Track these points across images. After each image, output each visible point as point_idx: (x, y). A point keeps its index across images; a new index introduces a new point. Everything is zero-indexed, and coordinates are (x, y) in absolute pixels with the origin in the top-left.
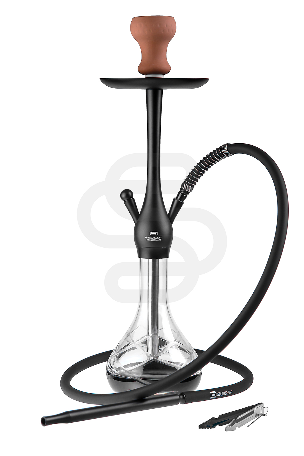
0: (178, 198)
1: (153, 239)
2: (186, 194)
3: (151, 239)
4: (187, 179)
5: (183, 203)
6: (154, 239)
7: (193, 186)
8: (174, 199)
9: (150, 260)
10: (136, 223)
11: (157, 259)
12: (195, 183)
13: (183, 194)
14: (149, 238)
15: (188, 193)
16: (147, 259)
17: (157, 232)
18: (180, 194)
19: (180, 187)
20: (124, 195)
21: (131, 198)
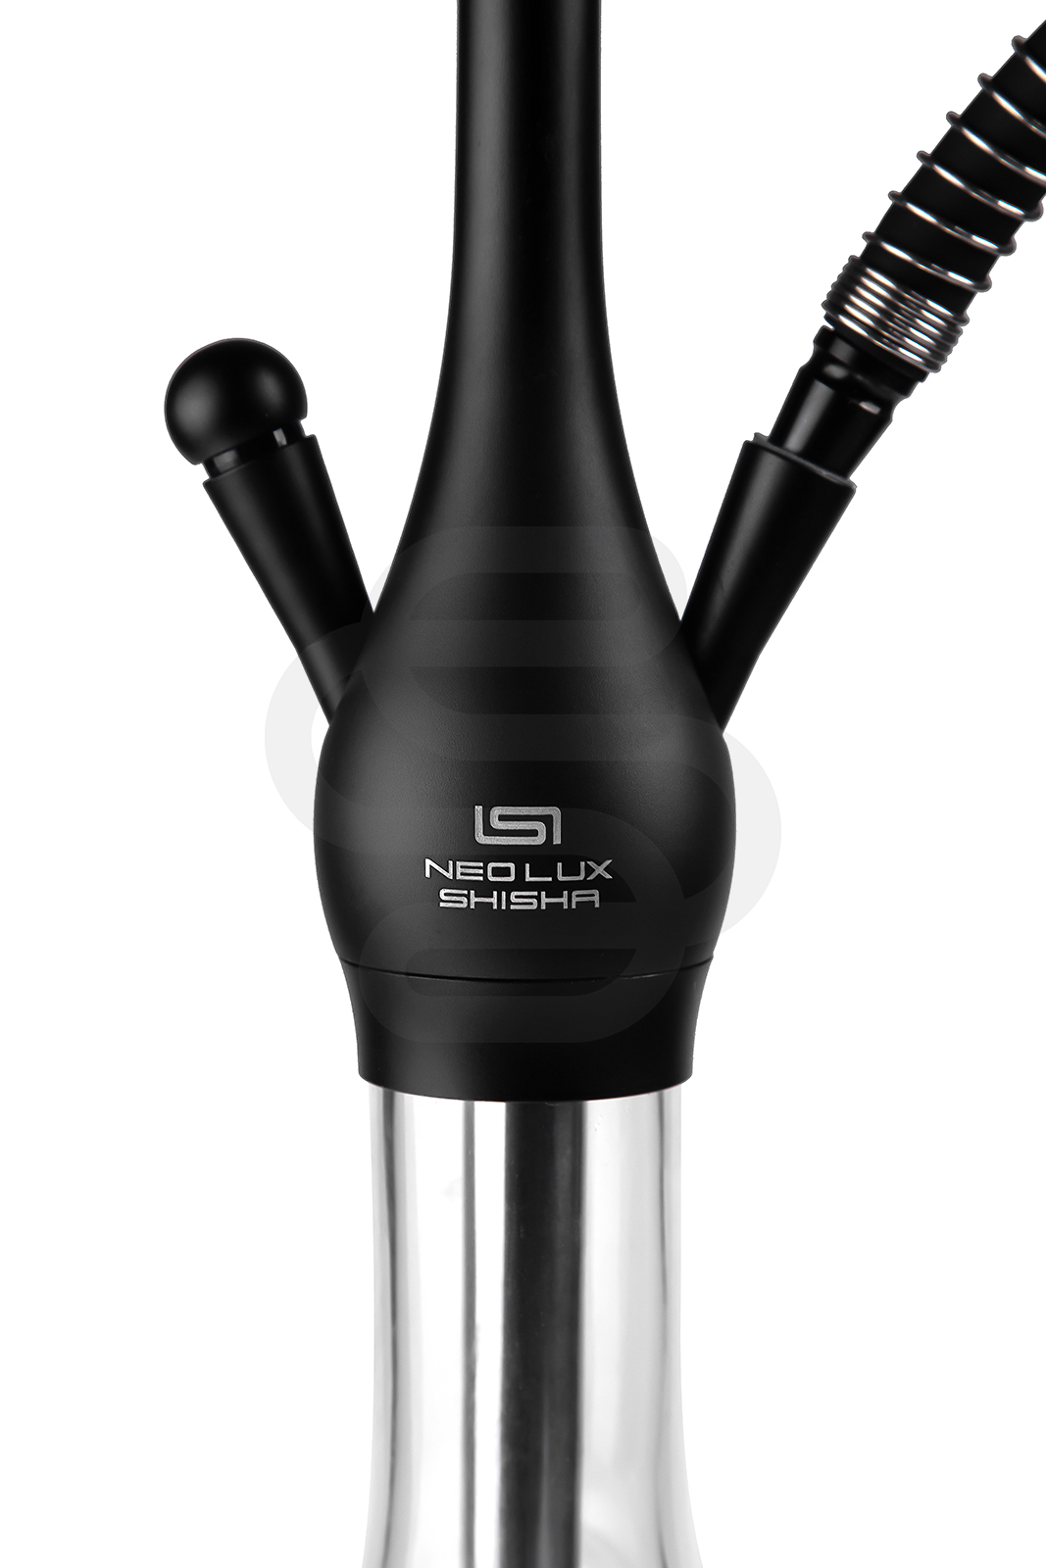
0: (795, 441)
1: (509, 888)
2: (883, 390)
3: (484, 888)
4: (895, 224)
5: (845, 493)
6: (520, 884)
7: (958, 301)
8: (751, 453)
9: (493, 1116)
10: (336, 699)
11: (562, 1108)
12: (979, 268)
13: (845, 394)
14: (463, 870)
15: (906, 378)
16: (457, 1106)
17: (555, 812)
18: (820, 393)
19: (818, 320)
20: (198, 408)
21: (279, 436)
